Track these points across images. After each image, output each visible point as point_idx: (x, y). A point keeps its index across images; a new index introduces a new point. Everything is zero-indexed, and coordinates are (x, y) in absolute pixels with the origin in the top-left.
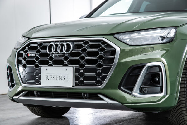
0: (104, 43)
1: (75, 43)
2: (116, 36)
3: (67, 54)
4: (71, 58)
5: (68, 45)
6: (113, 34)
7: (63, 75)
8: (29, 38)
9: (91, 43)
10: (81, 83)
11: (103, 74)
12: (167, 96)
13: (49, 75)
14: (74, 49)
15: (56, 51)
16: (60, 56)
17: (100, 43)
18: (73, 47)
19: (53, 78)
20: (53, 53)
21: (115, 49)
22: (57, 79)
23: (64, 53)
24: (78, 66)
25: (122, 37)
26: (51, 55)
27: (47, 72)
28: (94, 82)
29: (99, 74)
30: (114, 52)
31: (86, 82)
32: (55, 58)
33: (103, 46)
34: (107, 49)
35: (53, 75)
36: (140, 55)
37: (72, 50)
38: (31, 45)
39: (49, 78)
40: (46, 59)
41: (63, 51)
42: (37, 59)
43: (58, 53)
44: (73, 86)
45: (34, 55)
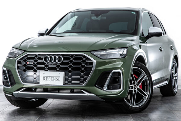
0: (85, 57)
1: (64, 56)
2: (92, 52)
3: (59, 63)
4: (62, 66)
5: (60, 58)
6: (90, 51)
7: (56, 77)
8: (25, 51)
9: (75, 57)
10: (70, 82)
11: (85, 77)
12: (123, 91)
13: (45, 77)
14: (64, 60)
15: (50, 61)
16: (53, 65)
17: (82, 57)
18: (63, 59)
19: (48, 79)
20: (48, 63)
21: (92, 61)
22: (52, 80)
23: (57, 63)
24: (67, 72)
25: (96, 53)
26: (47, 64)
27: (45, 75)
28: (79, 82)
29: (82, 77)
30: (92, 63)
31: (73, 82)
32: (50, 66)
33: (84, 59)
34: (87, 61)
35: (48, 77)
36: (108, 65)
37: (63, 61)
38: (29, 56)
39: (45, 79)
40: (43, 66)
41: (56, 61)
42: (35, 66)
43: (52, 63)
44: (64, 85)
45: (32, 63)
